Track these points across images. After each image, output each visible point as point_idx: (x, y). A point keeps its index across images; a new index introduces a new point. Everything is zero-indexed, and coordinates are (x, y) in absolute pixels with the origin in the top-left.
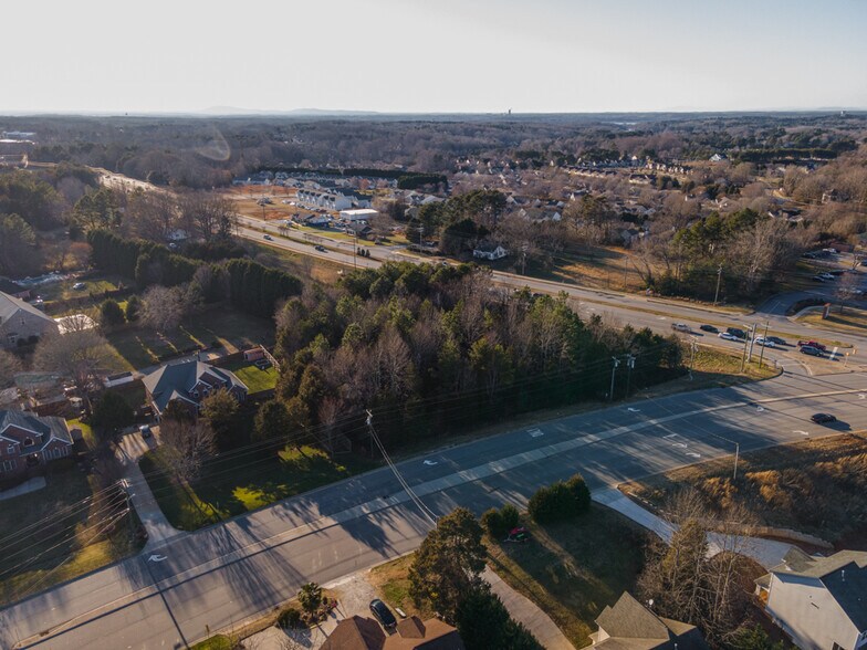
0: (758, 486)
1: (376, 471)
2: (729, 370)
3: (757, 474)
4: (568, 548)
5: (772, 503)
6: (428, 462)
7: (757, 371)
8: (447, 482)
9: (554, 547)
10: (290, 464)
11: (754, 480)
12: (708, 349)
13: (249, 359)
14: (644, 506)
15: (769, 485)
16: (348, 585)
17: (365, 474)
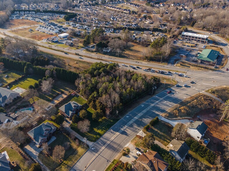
0: (181, 110)
1: (119, 121)
2: (169, 83)
3: (181, 108)
4: (158, 129)
5: (183, 113)
6: (127, 117)
7: (174, 83)
8: (133, 120)
9: (156, 130)
10: (101, 122)
11: (180, 109)
12: (164, 77)
13: (73, 95)
14: (166, 118)
15: (183, 110)
16: (129, 145)
17: (118, 122)
